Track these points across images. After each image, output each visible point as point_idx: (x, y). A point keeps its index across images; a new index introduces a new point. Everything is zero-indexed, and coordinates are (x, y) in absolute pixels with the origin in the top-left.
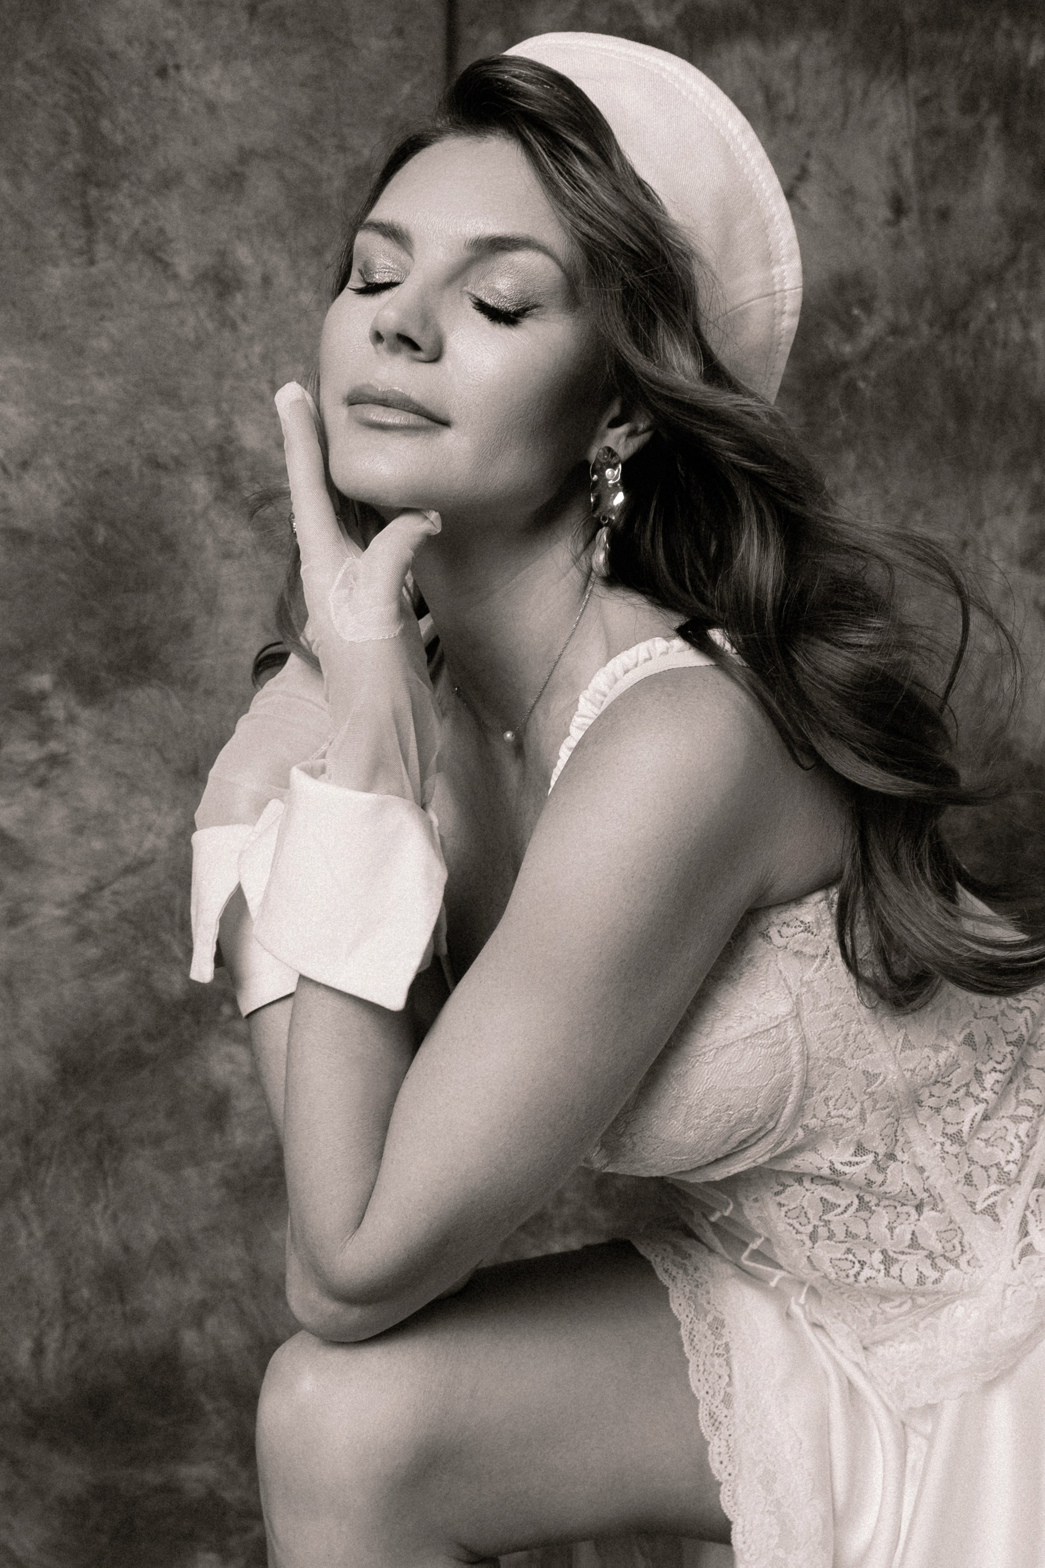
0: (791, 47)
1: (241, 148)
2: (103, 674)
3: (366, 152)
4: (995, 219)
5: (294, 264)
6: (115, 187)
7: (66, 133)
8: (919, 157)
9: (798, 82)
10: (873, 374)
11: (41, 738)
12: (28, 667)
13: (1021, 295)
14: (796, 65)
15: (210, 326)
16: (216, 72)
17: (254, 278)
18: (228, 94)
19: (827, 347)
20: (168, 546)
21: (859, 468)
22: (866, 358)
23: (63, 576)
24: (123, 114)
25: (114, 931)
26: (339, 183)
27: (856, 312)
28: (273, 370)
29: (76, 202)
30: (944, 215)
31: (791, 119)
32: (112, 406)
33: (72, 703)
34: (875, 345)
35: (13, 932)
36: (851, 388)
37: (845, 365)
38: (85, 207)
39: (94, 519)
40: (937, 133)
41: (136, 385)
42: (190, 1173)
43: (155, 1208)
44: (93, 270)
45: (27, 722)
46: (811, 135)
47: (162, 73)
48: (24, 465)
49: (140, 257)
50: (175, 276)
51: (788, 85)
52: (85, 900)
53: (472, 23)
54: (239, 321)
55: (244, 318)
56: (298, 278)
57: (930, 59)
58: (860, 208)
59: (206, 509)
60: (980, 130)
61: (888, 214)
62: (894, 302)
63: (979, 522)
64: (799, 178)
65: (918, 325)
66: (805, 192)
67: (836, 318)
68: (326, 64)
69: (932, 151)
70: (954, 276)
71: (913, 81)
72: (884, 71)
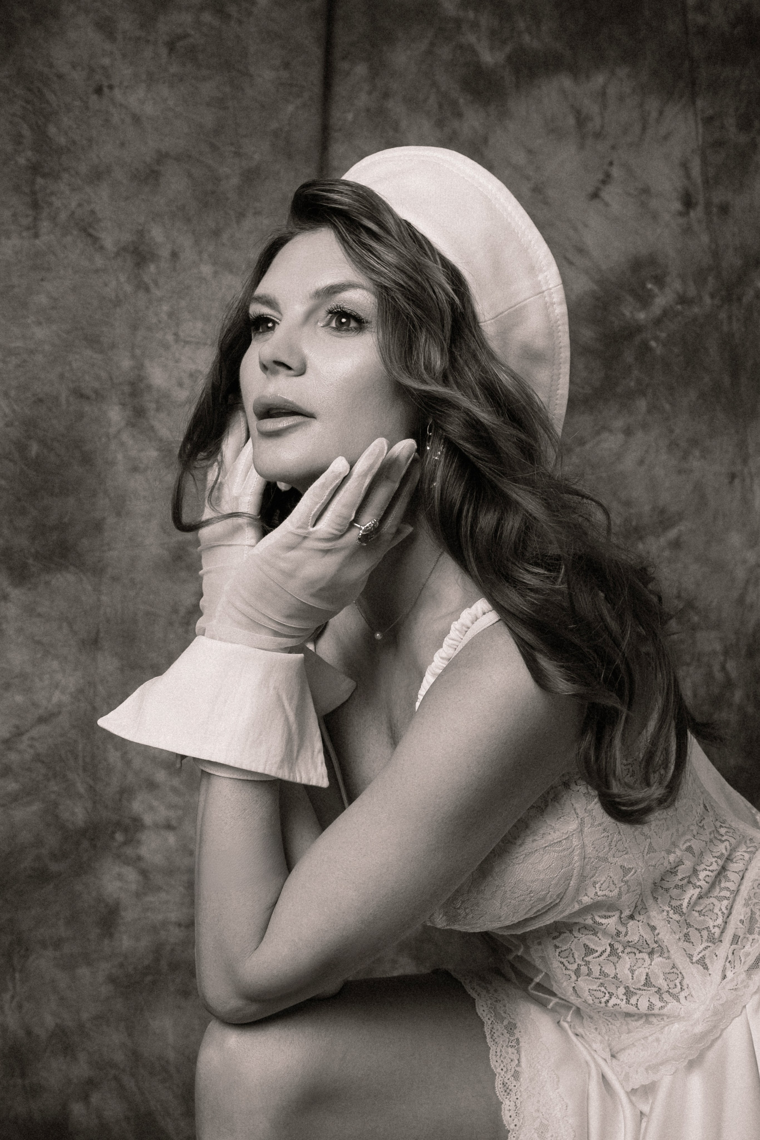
0: (599, 79)
1: (159, 152)
2: (30, 561)
3: (257, 157)
5: (197, 242)
6: (57, 178)
7: (20, 135)
8: (705, 162)
9: (604, 106)
10: (663, 335)
14: (603, 93)
15: (128, 288)
16: (141, 92)
17: (165, 253)
18: (149, 109)
19: (624, 315)
20: (87, 460)
21: (649, 412)
22: (658, 322)
24: (66, 121)
25: (29, 770)
26: (235, 181)
27: (649, 286)
28: (178, 325)
29: (27, 190)
30: (724, 209)
31: (597, 135)
33: (5, 583)
34: (665, 313)
36: (644, 347)
37: (639, 329)
38: (33, 193)
39: (29, 438)
40: (719, 144)
41: (67, 332)
42: (83, 971)
43: (53, 999)
44: (37, 242)
46: (614, 147)
47: (99, 91)
49: (75, 233)
50: (102, 248)
51: (596, 110)
52: (8, 743)
53: (344, 58)
54: (152, 285)
55: (156, 283)
56: (200, 253)
58: (654, 203)
59: (119, 432)
60: (753, 144)
61: (677, 206)
62: (682, 277)
63: (745, 462)
64: (604, 182)
65: (701, 298)
66: (606, 194)
67: (633, 292)
68: (228, 89)
69: (717, 157)
70: (732, 259)
71: (700, 103)
72: (676, 96)
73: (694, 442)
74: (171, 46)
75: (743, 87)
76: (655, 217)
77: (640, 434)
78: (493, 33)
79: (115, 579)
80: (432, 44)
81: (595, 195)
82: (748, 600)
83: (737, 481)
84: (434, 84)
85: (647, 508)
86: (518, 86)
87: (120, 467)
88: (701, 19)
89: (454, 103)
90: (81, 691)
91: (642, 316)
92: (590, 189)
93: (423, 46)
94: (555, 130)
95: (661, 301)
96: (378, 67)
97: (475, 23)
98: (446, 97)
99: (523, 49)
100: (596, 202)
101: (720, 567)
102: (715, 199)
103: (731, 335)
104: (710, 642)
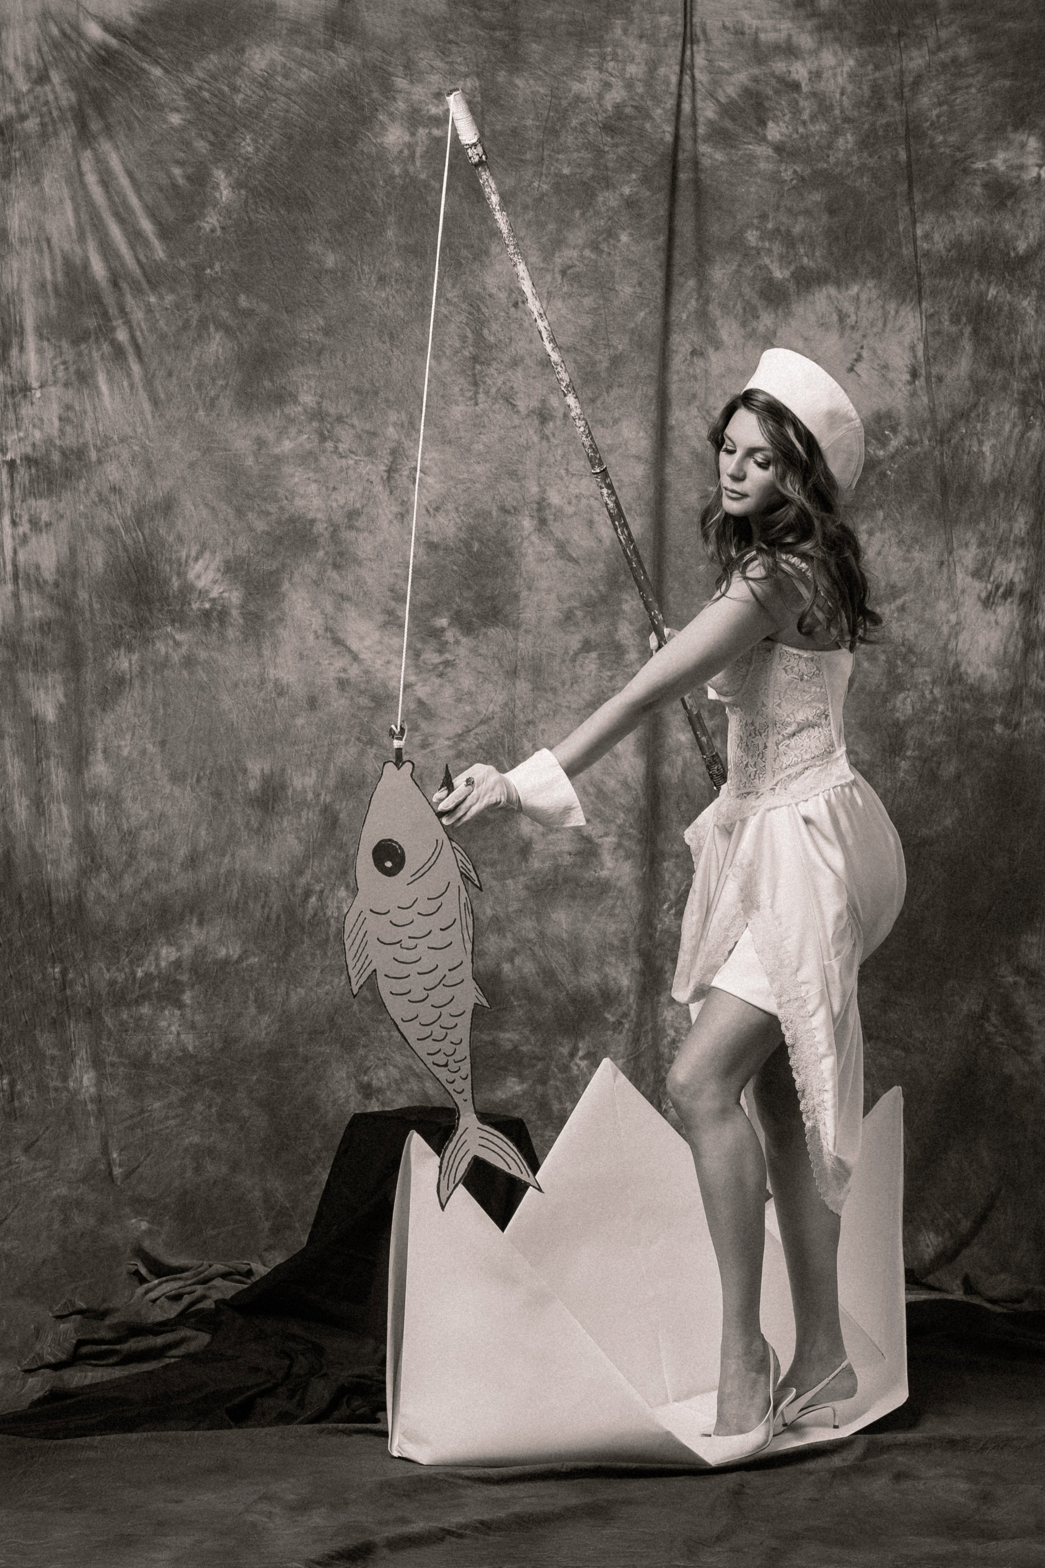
0: (855, 289)
2: (474, 620)
3: (620, 347)
4: (967, 383)
6: (489, 365)
7: (466, 337)
8: (926, 346)
9: (858, 308)
10: (896, 466)
11: (440, 652)
12: (435, 614)
13: (979, 426)
14: (857, 298)
15: (536, 439)
20: (509, 554)
21: (885, 519)
22: (892, 457)
23: (455, 568)
24: (495, 327)
26: (605, 364)
27: (887, 432)
28: (568, 463)
29: (469, 373)
30: (940, 379)
31: (853, 328)
32: (484, 479)
33: (458, 634)
34: (897, 451)
35: (424, 752)
36: (883, 475)
37: (880, 462)
38: (474, 375)
39: (473, 538)
40: (938, 333)
41: (497, 469)
42: (509, 882)
43: (491, 898)
44: (477, 408)
45: (433, 643)
46: (864, 336)
47: (516, 305)
48: (437, 509)
49: (501, 401)
50: (518, 412)
51: (852, 310)
52: (461, 737)
53: (680, 275)
54: (551, 436)
55: (554, 435)
57: (935, 293)
58: (891, 375)
59: (530, 535)
60: (962, 334)
61: (907, 377)
62: (910, 427)
63: (950, 553)
64: (856, 360)
65: (922, 441)
66: (860, 369)
67: (875, 437)
68: (601, 302)
69: (935, 343)
70: (944, 414)
71: (924, 304)
72: (908, 300)
73: (916, 540)
74: (563, 273)
75: (955, 293)
76: (892, 384)
77: (878, 534)
78: (781, 257)
79: (527, 631)
80: (740, 266)
81: (851, 369)
82: (950, 647)
83: (946, 567)
84: (741, 295)
85: (883, 584)
86: (798, 294)
87: (530, 558)
88: (926, 246)
89: (754, 309)
90: (506, 704)
91: (881, 453)
92: (849, 365)
93: (734, 267)
94: (824, 325)
95: (895, 443)
96: (703, 281)
97: (770, 251)
98: (748, 303)
99: (803, 268)
100: (852, 375)
101: (931, 625)
102: (934, 372)
103: (943, 466)
104: (923, 675)
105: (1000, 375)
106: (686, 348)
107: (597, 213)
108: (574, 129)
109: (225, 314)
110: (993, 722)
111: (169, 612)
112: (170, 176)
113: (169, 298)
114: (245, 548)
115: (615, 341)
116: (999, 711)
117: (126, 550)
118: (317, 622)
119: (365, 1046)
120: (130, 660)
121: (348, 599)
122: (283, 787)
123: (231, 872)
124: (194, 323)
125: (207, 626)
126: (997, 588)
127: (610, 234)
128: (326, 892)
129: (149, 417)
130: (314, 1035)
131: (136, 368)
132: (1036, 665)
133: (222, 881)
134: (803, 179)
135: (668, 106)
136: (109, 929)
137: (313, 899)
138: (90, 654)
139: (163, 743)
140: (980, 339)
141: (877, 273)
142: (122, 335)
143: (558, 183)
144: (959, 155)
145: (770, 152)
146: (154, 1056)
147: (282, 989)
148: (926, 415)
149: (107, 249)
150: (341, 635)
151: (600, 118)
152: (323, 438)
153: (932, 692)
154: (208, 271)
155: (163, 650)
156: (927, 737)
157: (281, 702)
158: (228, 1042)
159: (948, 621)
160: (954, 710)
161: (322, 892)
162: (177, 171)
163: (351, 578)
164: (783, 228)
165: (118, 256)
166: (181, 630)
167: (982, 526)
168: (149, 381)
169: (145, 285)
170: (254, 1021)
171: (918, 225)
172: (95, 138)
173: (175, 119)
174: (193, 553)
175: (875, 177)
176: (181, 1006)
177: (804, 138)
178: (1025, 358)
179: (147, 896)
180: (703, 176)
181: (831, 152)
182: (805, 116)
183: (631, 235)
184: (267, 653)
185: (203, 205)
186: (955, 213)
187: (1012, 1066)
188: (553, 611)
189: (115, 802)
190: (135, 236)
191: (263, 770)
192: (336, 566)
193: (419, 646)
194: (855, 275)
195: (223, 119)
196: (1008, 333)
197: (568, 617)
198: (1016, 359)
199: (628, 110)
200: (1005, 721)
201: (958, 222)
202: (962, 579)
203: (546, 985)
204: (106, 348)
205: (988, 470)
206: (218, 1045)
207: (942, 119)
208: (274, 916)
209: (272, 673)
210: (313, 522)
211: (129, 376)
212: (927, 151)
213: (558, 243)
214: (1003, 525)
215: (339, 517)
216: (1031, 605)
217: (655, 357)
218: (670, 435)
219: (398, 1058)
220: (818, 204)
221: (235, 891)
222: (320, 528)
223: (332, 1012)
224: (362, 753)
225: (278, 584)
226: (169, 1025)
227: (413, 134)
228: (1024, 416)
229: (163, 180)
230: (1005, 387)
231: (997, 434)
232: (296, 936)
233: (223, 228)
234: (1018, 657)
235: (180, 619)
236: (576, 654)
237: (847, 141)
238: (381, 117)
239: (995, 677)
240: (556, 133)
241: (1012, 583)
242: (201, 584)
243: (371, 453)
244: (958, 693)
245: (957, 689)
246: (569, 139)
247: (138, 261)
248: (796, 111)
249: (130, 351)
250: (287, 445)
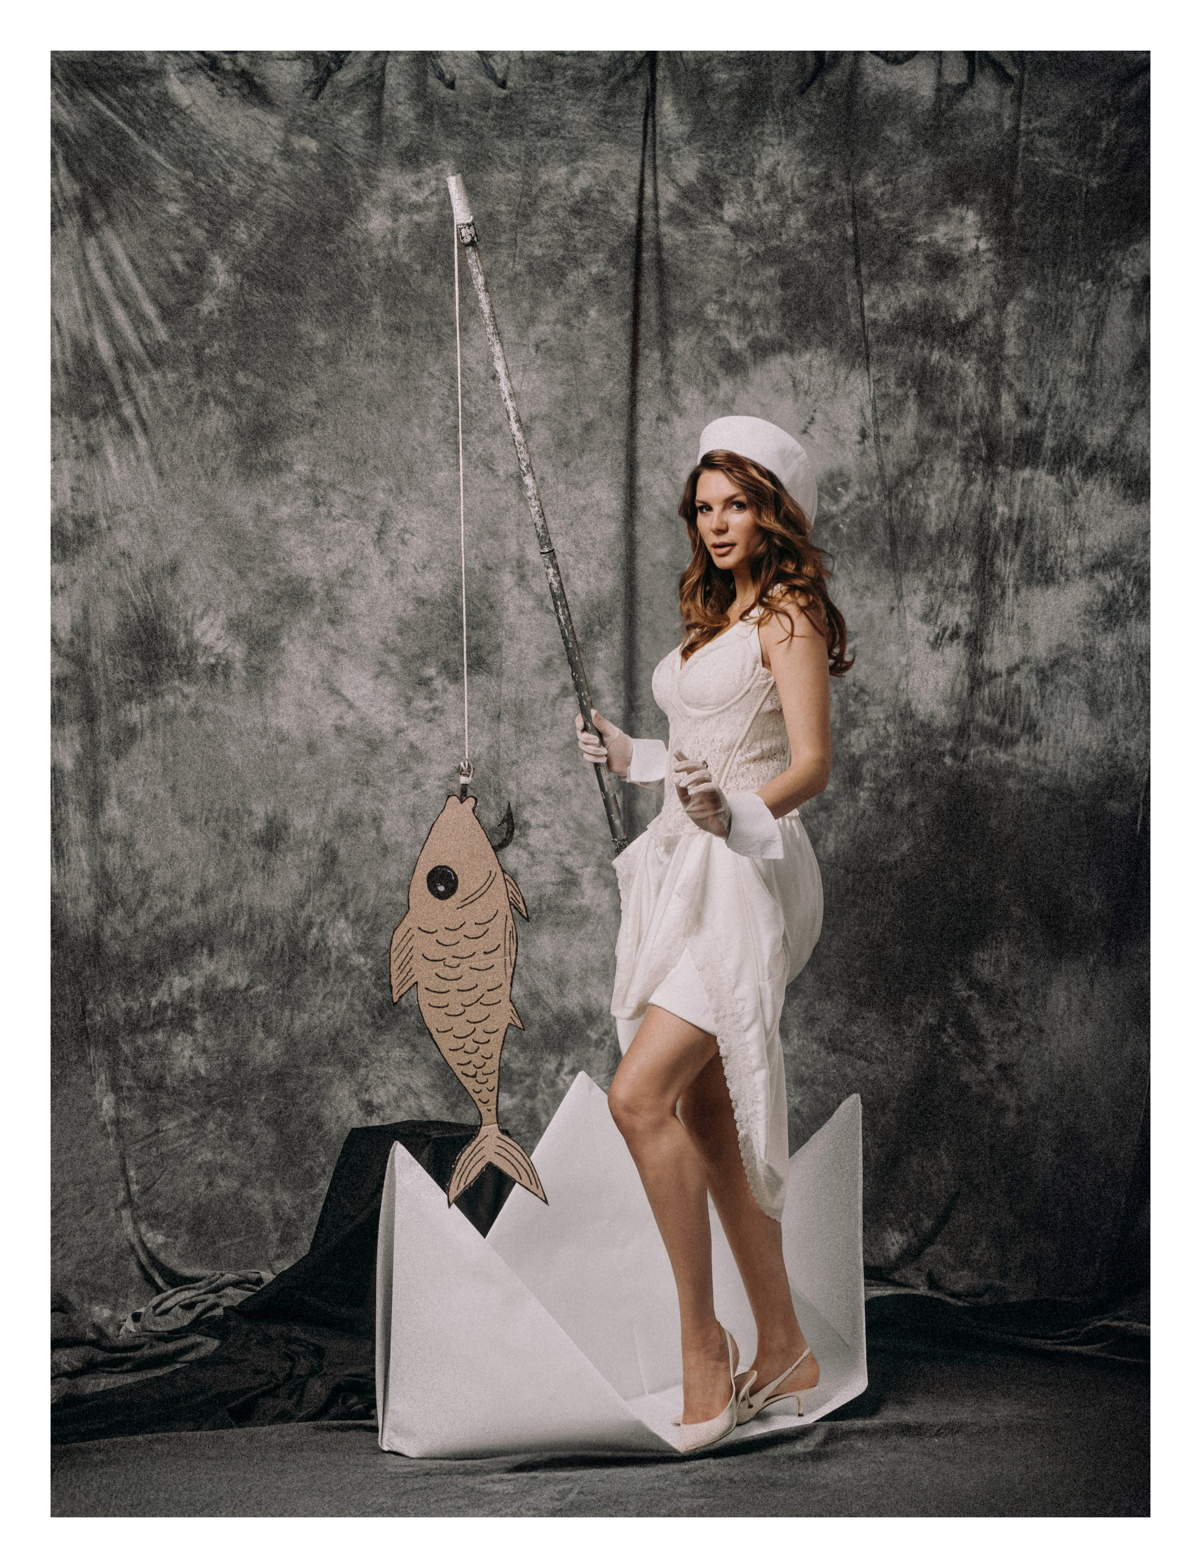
0: (807, 356)
1: (531, 415)
3: (590, 415)
4: (913, 442)
7: (447, 407)
8: (875, 409)
9: (810, 374)
10: (847, 520)
11: (431, 699)
12: (424, 665)
13: (925, 481)
14: (809, 365)
18: (525, 388)
20: (492, 607)
22: (844, 512)
23: (442, 621)
24: (474, 397)
26: (577, 431)
27: (839, 489)
30: (887, 439)
31: (805, 393)
33: (445, 682)
34: (849, 506)
36: (836, 529)
37: (833, 517)
40: (885, 396)
45: (423, 691)
46: (816, 400)
48: (424, 567)
51: (804, 376)
57: (882, 359)
58: (842, 436)
59: (510, 590)
60: (907, 396)
61: (858, 438)
62: (860, 483)
63: (900, 598)
64: (810, 423)
65: (871, 495)
66: (813, 430)
67: (828, 493)
68: (573, 373)
69: (881, 406)
70: (891, 471)
71: (872, 370)
72: (857, 366)
73: (867, 588)
74: (537, 347)
75: (900, 359)
76: (842, 444)
78: (738, 329)
79: (510, 680)
80: (700, 338)
81: (805, 432)
82: (901, 687)
83: (895, 613)
84: (701, 364)
86: (755, 363)
87: (511, 611)
88: (872, 315)
89: (714, 377)
90: (491, 746)
91: (834, 508)
92: (802, 427)
93: (694, 339)
94: (778, 390)
95: (847, 498)
96: (666, 352)
97: (727, 323)
98: (709, 372)
99: (757, 338)
100: (806, 437)
101: (882, 667)
102: (882, 433)
103: (890, 520)
104: (876, 713)
105: (944, 434)
106: (654, 415)
107: (567, 291)
108: (546, 213)
109: (223, 390)
110: (942, 754)
111: (178, 667)
112: (169, 262)
113: (172, 377)
114: (247, 606)
115: (586, 409)
116: (949, 745)
117: (136, 609)
118: (314, 673)
119: (366, 1066)
120: (141, 713)
121: (343, 651)
122: (286, 828)
123: (239, 906)
124: (196, 398)
125: (212, 679)
126: (945, 630)
127: (580, 310)
128: (327, 924)
129: (154, 485)
130: (317, 1057)
131: (142, 442)
132: (982, 701)
133: (231, 915)
134: (757, 255)
135: (632, 191)
136: (125, 961)
137: (315, 930)
138: (103, 707)
139: (173, 789)
140: (924, 400)
141: (828, 342)
142: (128, 411)
143: (530, 264)
144: (902, 230)
145: (727, 231)
146: (168, 1079)
147: (287, 1013)
148: (875, 473)
149: (112, 331)
150: (337, 685)
151: (569, 203)
152: (317, 504)
153: (885, 728)
154: (207, 351)
155: (172, 701)
156: (882, 770)
157: (282, 748)
158: (238, 1064)
159: (899, 662)
160: (906, 744)
161: (322, 924)
162: (177, 258)
163: (346, 631)
164: (739, 302)
165: (122, 337)
166: (188, 683)
167: (929, 574)
168: (154, 455)
169: (148, 364)
170: (262, 1046)
171: (865, 296)
172: (98, 226)
173: (173, 209)
174: (198, 612)
175: (824, 253)
176: (193, 1031)
177: (758, 218)
178: (967, 417)
179: (159, 930)
180: (665, 255)
181: (783, 230)
182: (760, 196)
183: (599, 311)
184: (269, 702)
185: (201, 288)
186: (899, 284)
187: (968, 1074)
188: (534, 660)
189: (129, 843)
190: (139, 319)
191: (266, 813)
192: (332, 622)
193: (411, 694)
194: (807, 344)
195: (218, 208)
196: (949, 395)
197: (548, 663)
198: (959, 421)
199: (596, 195)
200: (954, 753)
201: (902, 292)
202: (912, 623)
203: (533, 1006)
204: (113, 422)
205: (933, 523)
206: (229, 1068)
207: (886, 197)
208: (279, 947)
209: (274, 721)
210: (309, 580)
211: (135, 448)
212: (873, 227)
213: (532, 320)
214: (948, 572)
215: (333, 576)
216: (976, 645)
217: (623, 423)
218: (639, 495)
219: (397, 1078)
220: (771, 279)
221: (243, 923)
222: (315, 586)
223: (334, 1033)
224: (359, 793)
225: (277, 640)
226: (182, 1051)
227: (395, 220)
228: (966, 472)
229: (164, 266)
230: (948, 444)
231: (941, 488)
232: (299, 964)
233: (220, 311)
234: (965, 694)
235: (187, 673)
236: (556, 699)
237: (798, 220)
238: (365, 205)
239: (944, 714)
240: (526, 217)
241: (958, 626)
242: (206, 641)
243: (362, 517)
244: (909, 728)
245: (909, 726)
246: (539, 222)
247: (141, 340)
248: (750, 191)
249: (135, 423)
250: (285, 511)
